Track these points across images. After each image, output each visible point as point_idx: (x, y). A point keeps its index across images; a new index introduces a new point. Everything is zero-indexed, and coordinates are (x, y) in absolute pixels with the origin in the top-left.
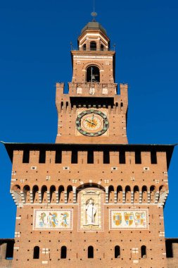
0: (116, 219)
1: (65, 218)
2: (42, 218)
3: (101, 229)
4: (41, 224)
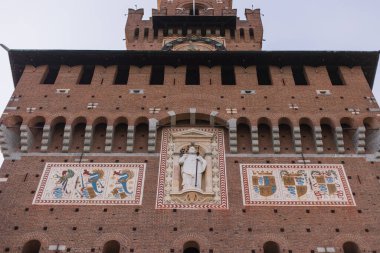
0: (262, 184)
1: (123, 182)
2: (63, 180)
3: (219, 202)
4: (57, 191)
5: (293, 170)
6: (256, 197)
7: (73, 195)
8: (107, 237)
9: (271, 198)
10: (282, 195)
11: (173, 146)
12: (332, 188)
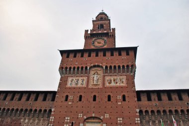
0: (109, 81)
1: (83, 82)
2: (72, 81)
3: (101, 86)
4: (71, 84)
5: (115, 78)
6: (107, 85)
7: (74, 85)
8: (80, 94)
9: (111, 85)
10: (113, 84)
11: (92, 72)
12: (123, 82)
